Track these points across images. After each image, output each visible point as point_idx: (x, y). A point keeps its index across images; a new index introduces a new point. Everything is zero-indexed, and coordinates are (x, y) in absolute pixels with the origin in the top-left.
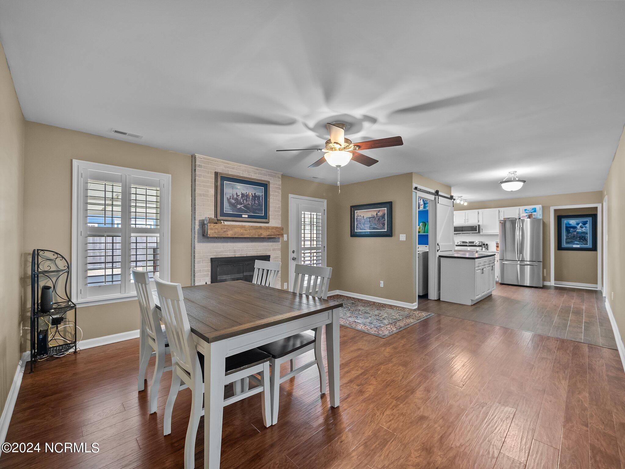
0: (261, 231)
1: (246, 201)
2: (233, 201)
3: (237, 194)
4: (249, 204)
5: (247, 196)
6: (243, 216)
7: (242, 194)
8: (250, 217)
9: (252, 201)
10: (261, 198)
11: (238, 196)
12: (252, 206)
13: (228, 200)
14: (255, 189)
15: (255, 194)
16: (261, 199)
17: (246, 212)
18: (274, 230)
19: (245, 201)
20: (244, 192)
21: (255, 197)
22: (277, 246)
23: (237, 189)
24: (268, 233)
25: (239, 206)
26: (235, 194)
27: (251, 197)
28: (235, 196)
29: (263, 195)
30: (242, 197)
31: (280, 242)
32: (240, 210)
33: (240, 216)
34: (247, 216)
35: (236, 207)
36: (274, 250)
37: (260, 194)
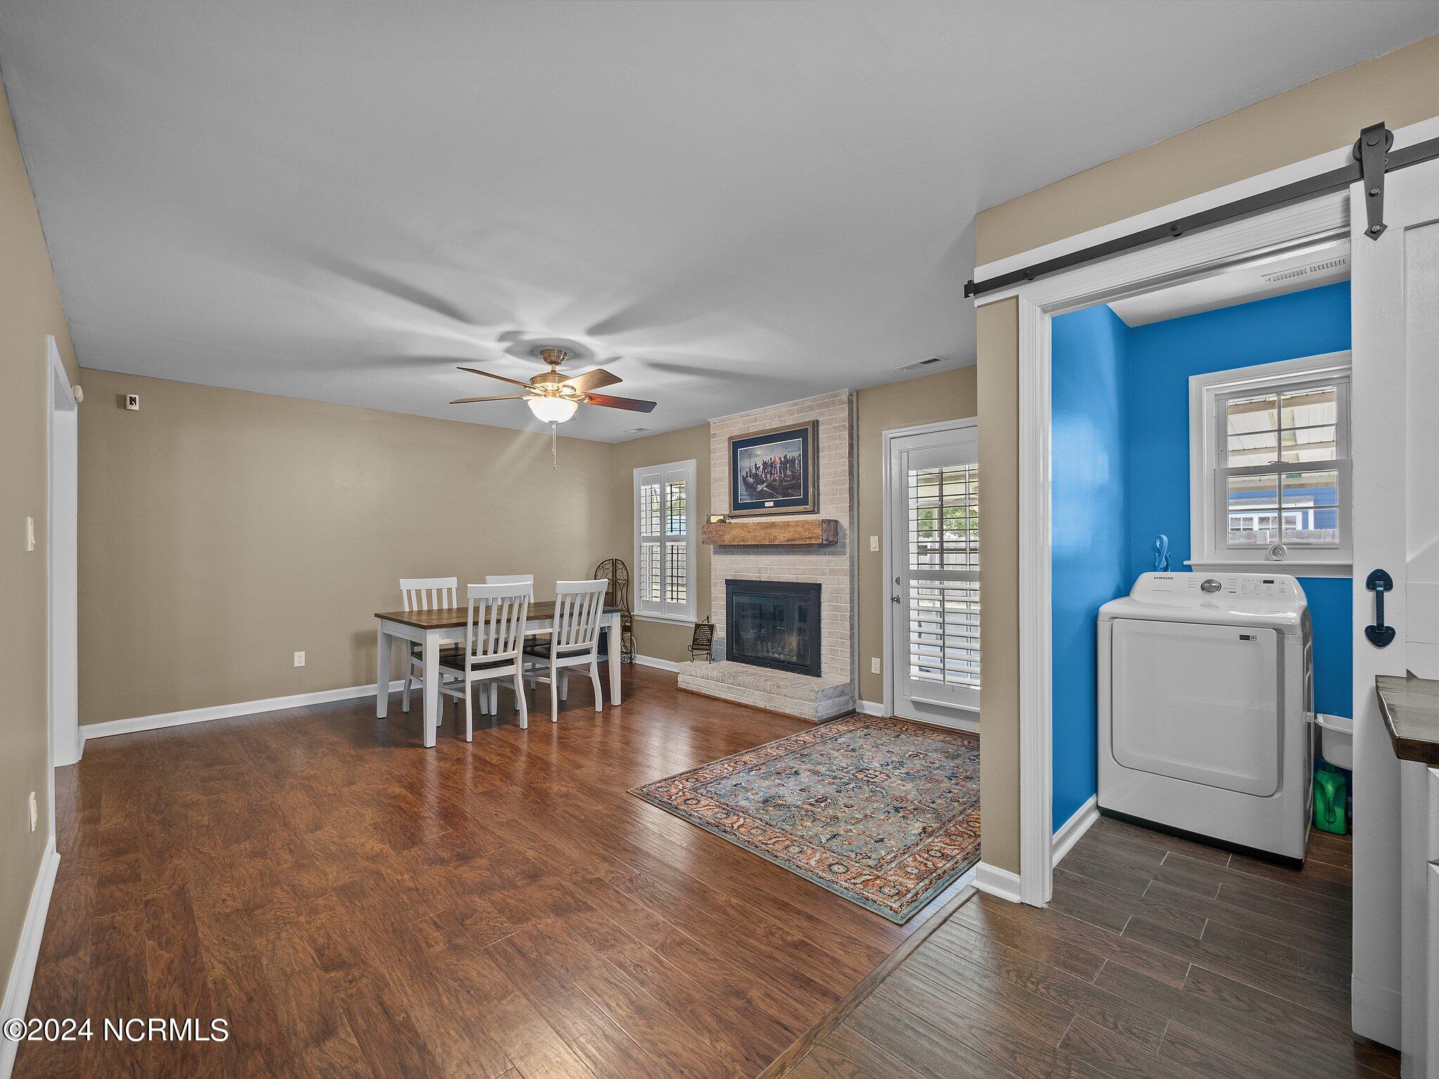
0: (775, 532)
1: (771, 474)
2: (751, 480)
3: (756, 465)
4: (775, 480)
5: (772, 465)
6: (767, 504)
7: (765, 464)
8: (777, 504)
9: (780, 472)
10: (797, 462)
11: (757, 468)
12: (781, 481)
13: (744, 479)
14: (785, 447)
15: (785, 457)
16: (796, 465)
17: (771, 496)
18: (800, 529)
19: (768, 475)
20: (767, 459)
21: (786, 462)
22: (840, 563)
23: (757, 456)
24: (788, 535)
25: (760, 488)
26: (754, 466)
27: (778, 465)
28: (754, 471)
29: (800, 455)
30: (764, 469)
31: (848, 556)
32: (762, 494)
33: (761, 505)
34: (772, 504)
35: (755, 489)
36: (832, 572)
37: (795, 454)
